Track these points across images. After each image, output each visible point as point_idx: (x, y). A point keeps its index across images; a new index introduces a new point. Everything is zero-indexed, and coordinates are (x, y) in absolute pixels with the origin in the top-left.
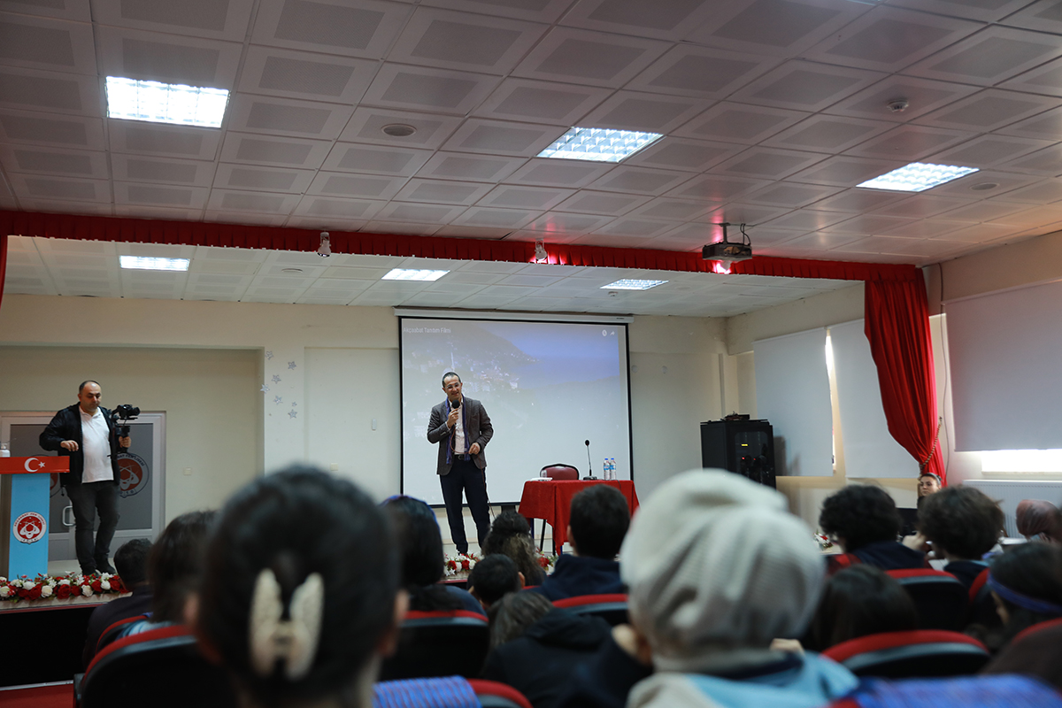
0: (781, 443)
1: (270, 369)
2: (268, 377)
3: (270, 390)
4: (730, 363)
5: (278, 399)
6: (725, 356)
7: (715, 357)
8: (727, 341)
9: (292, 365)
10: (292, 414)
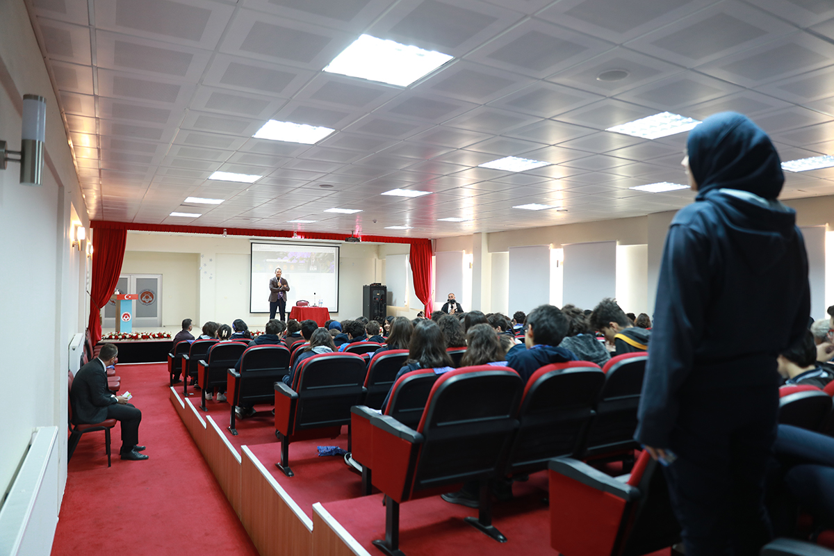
0: (391, 294)
1: (203, 261)
2: (202, 265)
3: (203, 269)
4: (379, 262)
5: (205, 272)
6: (377, 259)
7: (373, 260)
8: (378, 254)
9: (211, 260)
10: (211, 278)
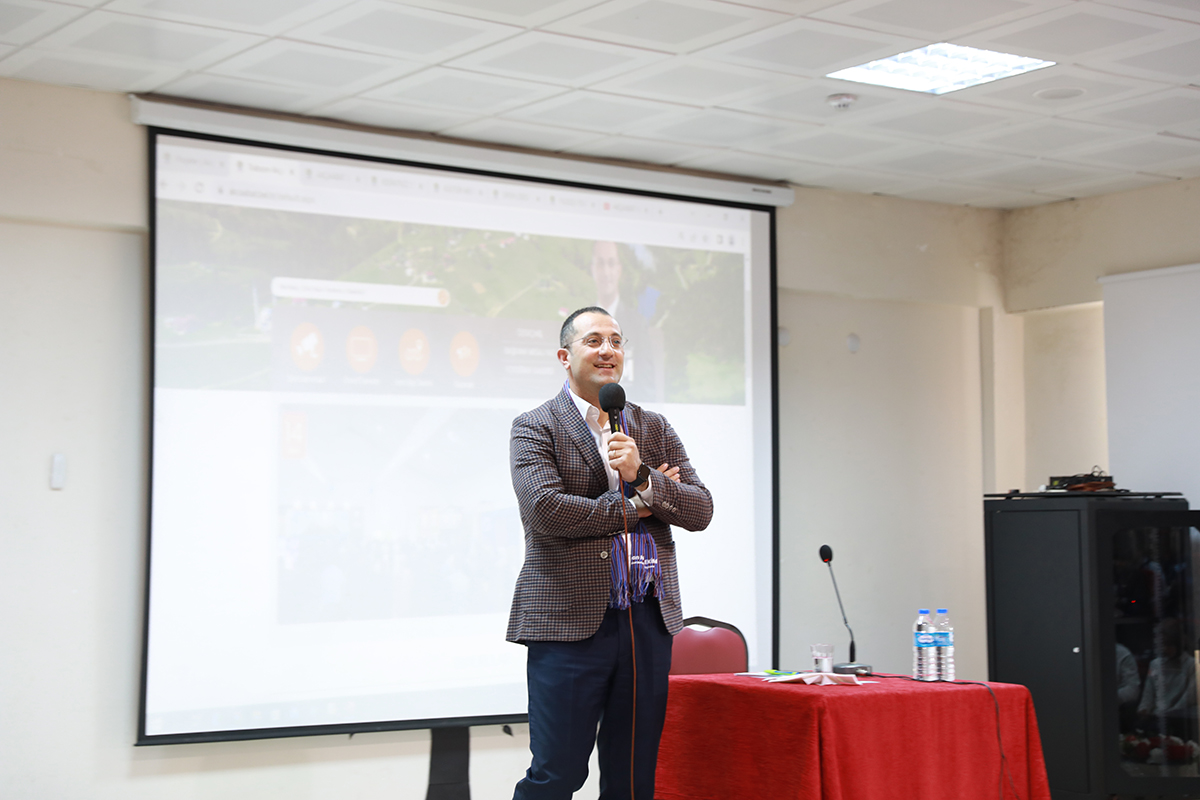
4: (1009, 331)
6: (999, 317)
7: (971, 316)
8: (1006, 274)
